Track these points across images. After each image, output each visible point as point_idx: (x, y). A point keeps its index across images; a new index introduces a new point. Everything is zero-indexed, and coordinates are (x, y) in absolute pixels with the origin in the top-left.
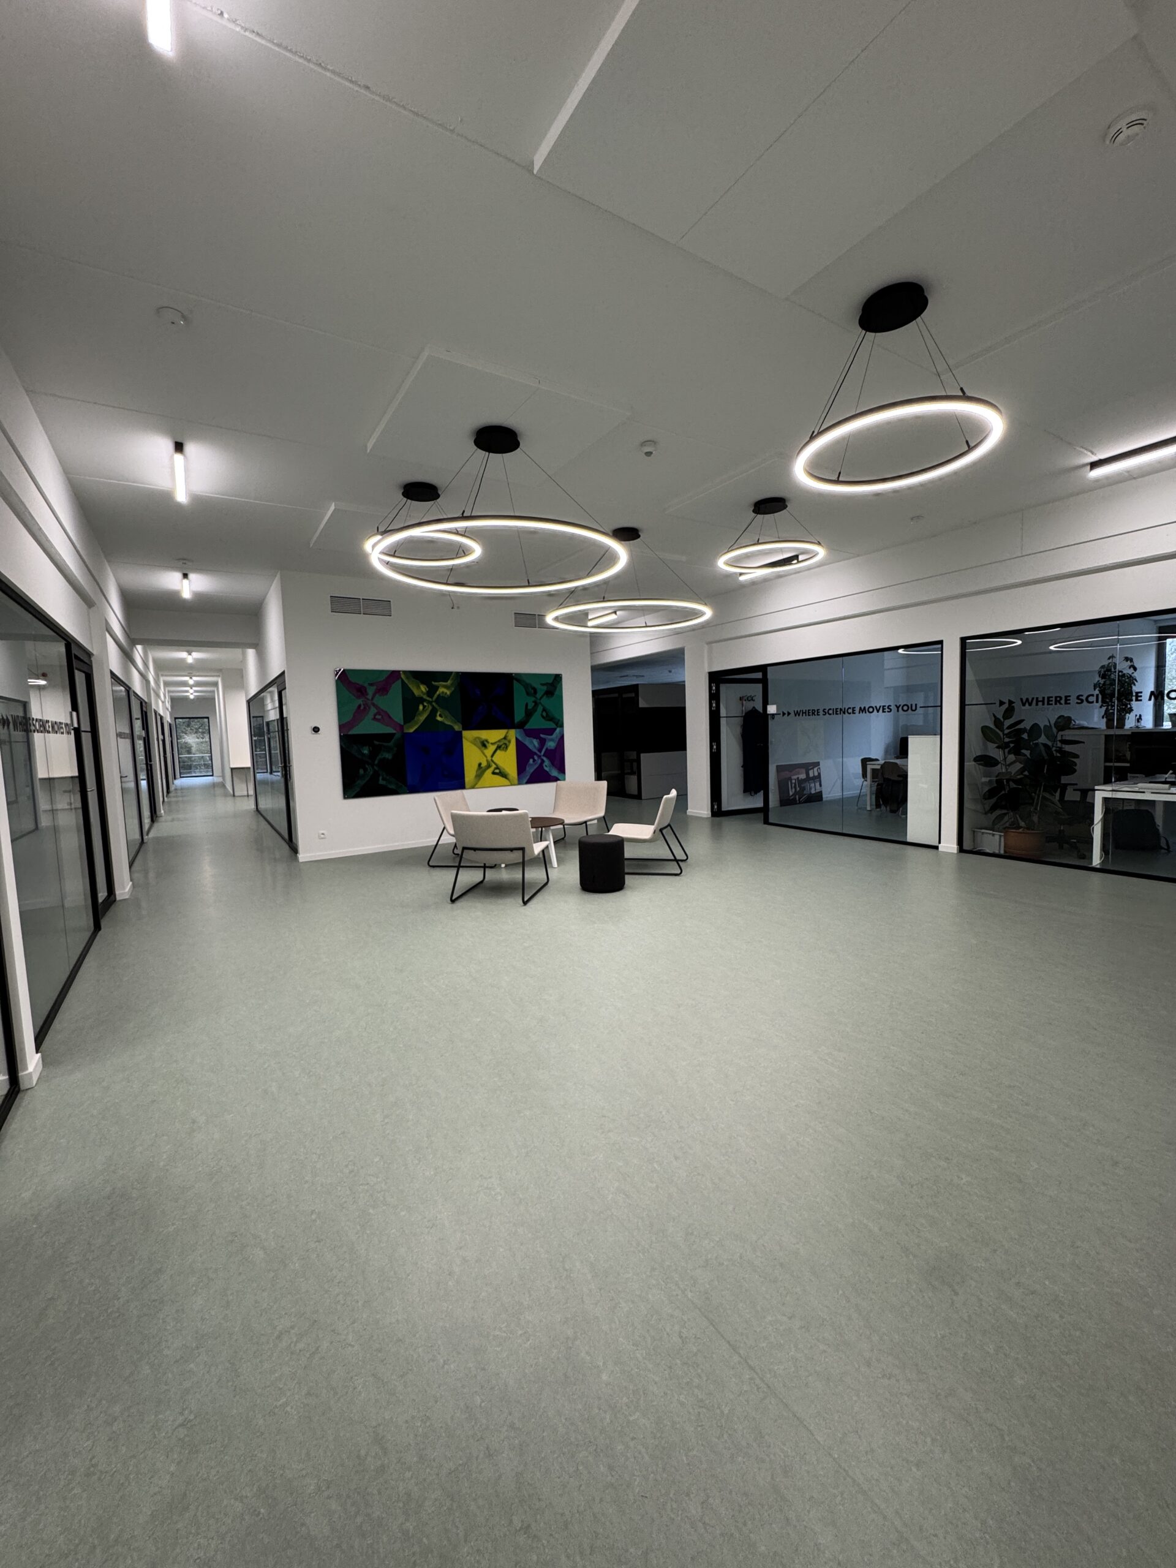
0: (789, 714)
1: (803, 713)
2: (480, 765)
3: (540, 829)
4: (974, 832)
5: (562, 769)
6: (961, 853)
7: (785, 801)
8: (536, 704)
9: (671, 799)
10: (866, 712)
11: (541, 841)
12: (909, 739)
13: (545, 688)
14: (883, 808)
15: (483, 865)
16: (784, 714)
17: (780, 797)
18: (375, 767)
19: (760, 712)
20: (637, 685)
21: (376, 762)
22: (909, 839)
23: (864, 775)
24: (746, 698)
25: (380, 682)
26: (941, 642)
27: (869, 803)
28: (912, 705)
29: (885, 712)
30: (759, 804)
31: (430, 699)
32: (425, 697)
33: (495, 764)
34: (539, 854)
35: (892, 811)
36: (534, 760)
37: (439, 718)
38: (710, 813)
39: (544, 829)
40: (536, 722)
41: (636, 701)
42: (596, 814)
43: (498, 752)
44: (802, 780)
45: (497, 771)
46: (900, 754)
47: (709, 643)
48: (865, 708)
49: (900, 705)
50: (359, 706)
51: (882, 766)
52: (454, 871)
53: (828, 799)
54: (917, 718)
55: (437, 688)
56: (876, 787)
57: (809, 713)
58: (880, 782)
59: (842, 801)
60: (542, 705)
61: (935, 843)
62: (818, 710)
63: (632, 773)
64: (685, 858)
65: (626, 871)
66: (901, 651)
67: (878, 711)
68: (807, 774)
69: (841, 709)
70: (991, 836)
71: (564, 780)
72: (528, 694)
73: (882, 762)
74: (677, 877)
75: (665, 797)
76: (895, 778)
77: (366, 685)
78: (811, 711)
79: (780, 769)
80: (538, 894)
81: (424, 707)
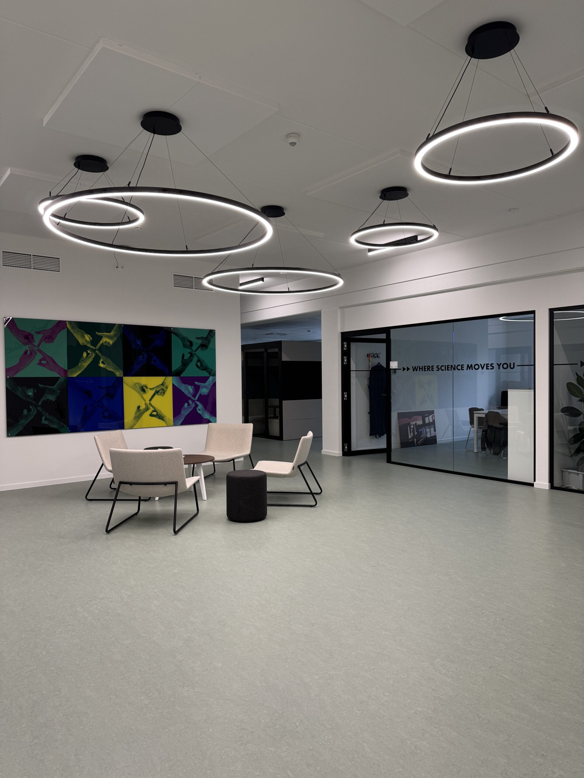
0: (408, 369)
1: (420, 369)
2: (139, 407)
3: (192, 465)
4: (562, 471)
5: (213, 412)
6: (551, 490)
7: (405, 444)
8: (192, 355)
9: (308, 439)
10: (472, 369)
11: (193, 476)
12: (509, 393)
13: (200, 342)
14: (488, 450)
15: (138, 498)
16: (404, 369)
17: (401, 440)
18: (38, 408)
19: (384, 368)
20: (281, 342)
21: (40, 403)
22: (510, 478)
23: (472, 422)
24: (372, 355)
25: (48, 330)
26: (533, 312)
27: (476, 446)
28: (510, 364)
29: (489, 369)
30: (384, 446)
31: (94, 348)
32: (89, 345)
33: (153, 407)
34: (190, 487)
35: (496, 454)
36: (189, 405)
37: (101, 365)
38: (341, 452)
39: (195, 465)
40: (192, 371)
41: (278, 355)
42: (242, 452)
43: (156, 396)
44: (419, 425)
45: (155, 413)
46: (502, 405)
47: (341, 308)
48: (471, 365)
49: (501, 364)
50: (26, 352)
51: (487, 415)
52: (110, 504)
53: (441, 442)
54: (516, 375)
55: (100, 338)
56: (481, 433)
57: (425, 368)
58: (485, 429)
59: (453, 445)
60: (197, 357)
61: (531, 481)
62: (432, 366)
63: (275, 417)
64: (320, 491)
65: (268, 502)
66: (501, 319)
67: (483, 368)
68: (424, 421)
69: (452, 366)
70: (576, 475)
71: (215, 422)
72: (184, 346)
73: (486, 411)
74: (312, 508)
75: (303, 437)
76: (498, 426)
77: (33, 333)
78: (426, 367)
79: (401, 416)
80: (189, 524)
81: (88, 354)
